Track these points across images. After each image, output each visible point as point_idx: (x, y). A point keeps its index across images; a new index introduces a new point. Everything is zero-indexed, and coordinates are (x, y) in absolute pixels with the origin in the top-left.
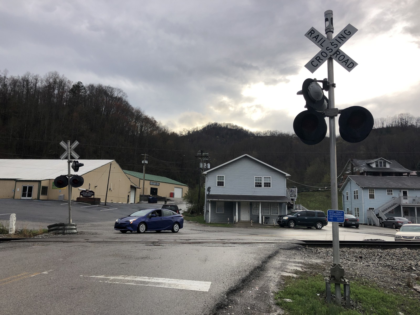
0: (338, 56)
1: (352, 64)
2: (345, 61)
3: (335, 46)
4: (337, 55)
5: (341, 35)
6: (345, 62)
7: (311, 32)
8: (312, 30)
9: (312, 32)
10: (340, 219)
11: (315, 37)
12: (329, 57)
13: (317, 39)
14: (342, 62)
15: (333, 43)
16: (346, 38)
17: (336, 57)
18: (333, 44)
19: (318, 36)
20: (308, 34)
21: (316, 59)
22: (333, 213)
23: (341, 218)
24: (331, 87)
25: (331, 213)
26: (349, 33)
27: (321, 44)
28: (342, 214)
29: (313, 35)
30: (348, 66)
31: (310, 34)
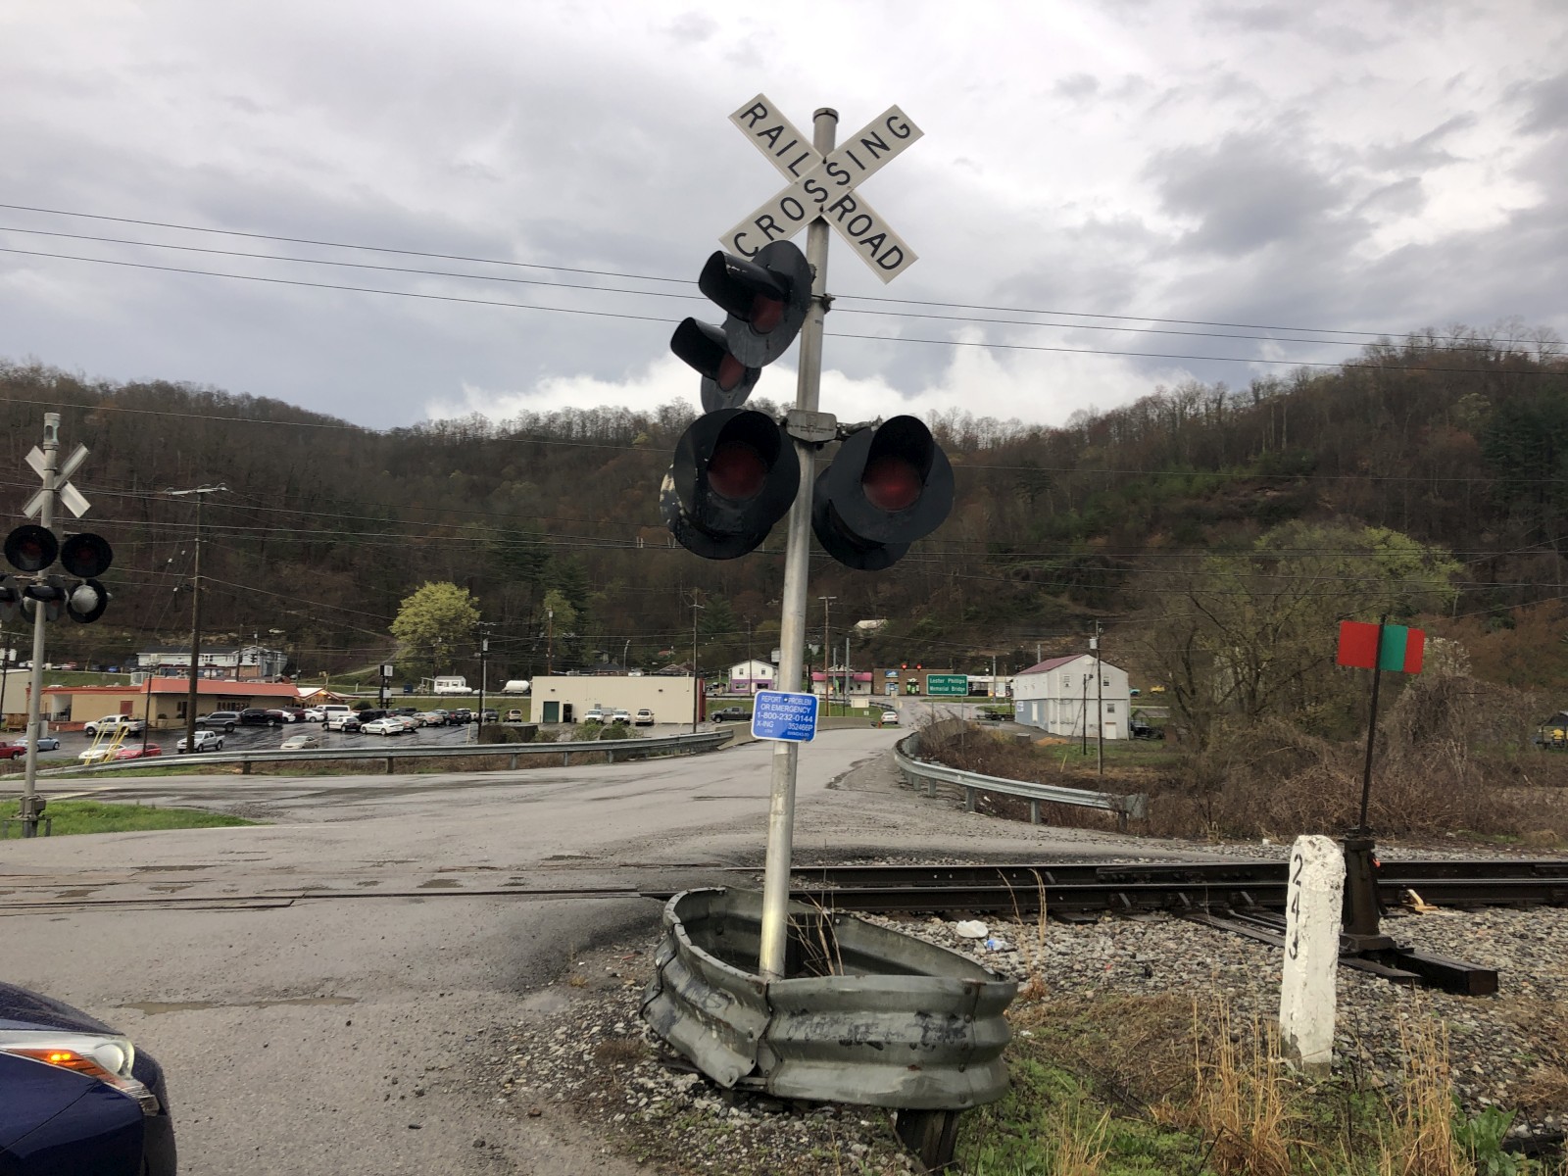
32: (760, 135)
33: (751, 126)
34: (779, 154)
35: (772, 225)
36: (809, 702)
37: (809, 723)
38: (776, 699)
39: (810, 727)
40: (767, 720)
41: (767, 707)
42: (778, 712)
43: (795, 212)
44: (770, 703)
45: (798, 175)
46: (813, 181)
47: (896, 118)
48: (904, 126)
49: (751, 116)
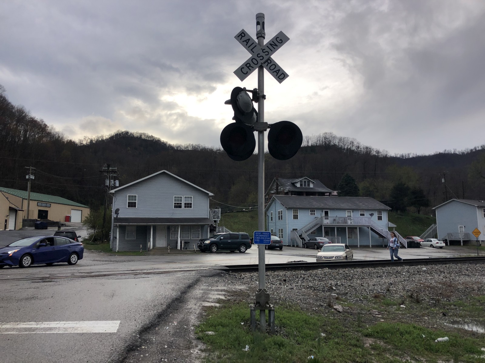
0: (269, 65)
1: (283, 74)
2: (276, 71)
3: (267, 53)
4: (269, 63)
5: (273, 42)
6: (276, 73)
7: (241, 35)
8: (243, 33)
9: (243, 35)
10: (267, 241)
11: (246, 41)
12: (259, 64)
13: (247, 43)
14: (273, 72)
15: (265, 49)
16: (277, 46)
17: (267, 66)
18: (264, 51)
19: (249, 40)
20: (238, 37)
21: (246, 65)
22: (259, 234)
23: (268, 239)
24: (261, 99)
25: (258, 234)
26: (281, 41)
27: (251, 50)
28: (268, 235)
29: (244, 39)
30: (278, 77)
31: (241, 36)
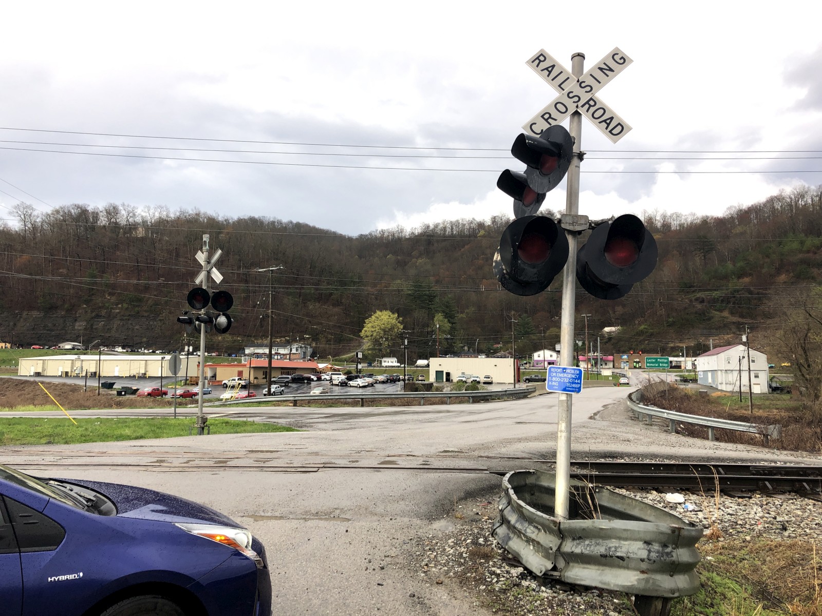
32: (542, 70)
33: (537, 66)
34: (553, 80)
35: (550, 117)
36: (578, 372)
37: (578, 383)
38: (559, 370)
39: (579, 386)
40: (555, 381)
41: (554, 374)
42: (561, 377)
43: (563, 109)
44: (556, 372)
45: (563, 90)
46: (572, 92)
47: (618, 54)
48: (622, 58)
49: (537, 61)
